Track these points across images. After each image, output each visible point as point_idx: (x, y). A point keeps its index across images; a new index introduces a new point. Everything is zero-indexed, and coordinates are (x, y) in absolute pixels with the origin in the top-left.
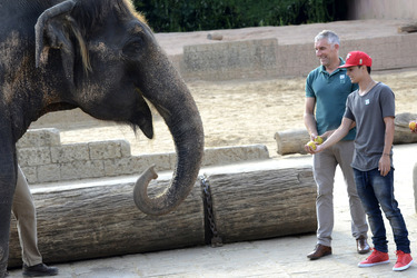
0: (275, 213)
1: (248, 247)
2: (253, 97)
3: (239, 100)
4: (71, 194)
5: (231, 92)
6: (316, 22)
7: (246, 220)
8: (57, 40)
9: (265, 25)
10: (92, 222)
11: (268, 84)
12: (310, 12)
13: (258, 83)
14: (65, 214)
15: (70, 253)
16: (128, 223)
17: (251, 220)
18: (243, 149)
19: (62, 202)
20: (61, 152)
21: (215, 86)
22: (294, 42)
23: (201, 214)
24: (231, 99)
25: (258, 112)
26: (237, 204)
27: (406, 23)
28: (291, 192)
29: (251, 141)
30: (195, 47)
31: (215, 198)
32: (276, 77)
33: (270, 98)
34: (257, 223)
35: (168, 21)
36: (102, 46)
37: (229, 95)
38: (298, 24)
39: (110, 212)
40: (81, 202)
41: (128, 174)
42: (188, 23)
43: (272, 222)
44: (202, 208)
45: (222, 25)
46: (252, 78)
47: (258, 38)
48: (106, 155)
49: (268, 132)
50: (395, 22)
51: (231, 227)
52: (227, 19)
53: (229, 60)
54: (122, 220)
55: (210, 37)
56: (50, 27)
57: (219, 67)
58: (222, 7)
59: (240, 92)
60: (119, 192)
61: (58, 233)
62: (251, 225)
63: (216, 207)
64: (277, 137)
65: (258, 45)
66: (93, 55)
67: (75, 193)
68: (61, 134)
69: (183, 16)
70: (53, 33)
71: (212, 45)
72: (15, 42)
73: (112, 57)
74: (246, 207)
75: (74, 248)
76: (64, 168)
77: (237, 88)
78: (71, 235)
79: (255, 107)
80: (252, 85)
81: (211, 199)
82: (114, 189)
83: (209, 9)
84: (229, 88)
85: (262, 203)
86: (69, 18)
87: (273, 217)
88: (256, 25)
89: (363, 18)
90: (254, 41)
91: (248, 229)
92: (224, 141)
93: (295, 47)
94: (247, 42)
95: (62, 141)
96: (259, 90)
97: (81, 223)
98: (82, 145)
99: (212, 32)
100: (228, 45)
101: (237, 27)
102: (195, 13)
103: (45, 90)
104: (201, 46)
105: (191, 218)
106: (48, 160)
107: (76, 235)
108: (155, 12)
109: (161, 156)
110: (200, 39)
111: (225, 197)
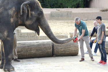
0: (68, 50)
1: (61, 57)
2: (66, 24)
3: (62, 24)
4: (23, 44)
5: (61, 23)
6: (81, 8)
7: (61, 52)
8: (25, 9)
9: (70, 8)
10: (27, 50)
11: (69, 21)
12: (80, 5)
13: (67, 21)
14: (21, 48)
15: (22, 57)
16: (35, 51)
17: (62, 52)
18: (62, 36)
19: (21, 45)
20: (21, 34)
21: (57, 21)
22: (76, 12)
23: (51, 50)
24: (61, 24)
25: (67, 28)
26: (59, 48)
27: (102, 9)
28: (72, 46)
29: (64, 34)
30: (53, 12)
31: (55, 46)
32: (71, 20)
33: (69, 24)
34: (64, 52)
35: (47, 6)
36: (33, 13)
37: (60, 23)
38: (77, 8)
39: (31, 48)
40: (25, 46)
41: (36, 40)
42: (52, 6)
43: (67, 52)
44: (52, 48)
45: (60, 7)
46: (66, 20)
47: (68, 11)
48: (31, 35)
49: (68, 32)
50: (99, 9)
51: (58, 53)
52: (61, 6)
53: (61, 15)
54: (34, 50)
55: (57, 10)
56: (24, 7)
57: (58, 17)
58: (60, 3)
59: (63, 23)
60: (33, 44)
61: (19, 52)
62: (62, 53)
63: (55, 48)
64: (70, 33)
65: (68, 12)
66: (31, 14)
67: (24, 43)
68: (21, 30)
69: (51, 5)
70: (25, 8)
71: (57, 12)
72: (14, 9)
73: (35, 15)
74: (61, 49)
75: (23, 56)
76: (22, 38)
77: (62, 22)
78: (22, 53)
79: (66, 26)
80: (66, 21)
81: (54, 46)
82: (32, 43)
83: (57, 3)
84: (60, 22)
85: (65, 48)
86: (28, 5)
87: (67, 51)
88: (68, 8)
89: (92, 7)
90: (67, 11)
91: (61, 54)
92: (58, 34)
93: (76, 13)
94: (65, 12)
95: (21, 31)
96: (67, 22)
97: (24, 50)
98: (26, 33)
99: (57, 9)
100: (61, 12)
101: (63, 8)
102: (54, 4)
103: (19, 21)
104: (55, 12)
105: (49, 50)
106: (18, 36)
107: (23, 53)
108: (45, 3)
109: (44, 36)
110: (54, 10)
111: (57, 46)
